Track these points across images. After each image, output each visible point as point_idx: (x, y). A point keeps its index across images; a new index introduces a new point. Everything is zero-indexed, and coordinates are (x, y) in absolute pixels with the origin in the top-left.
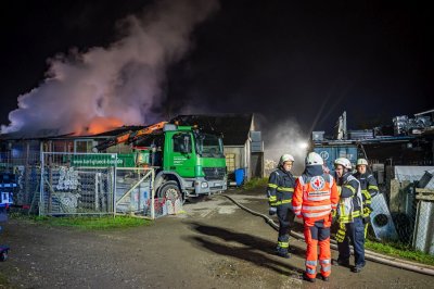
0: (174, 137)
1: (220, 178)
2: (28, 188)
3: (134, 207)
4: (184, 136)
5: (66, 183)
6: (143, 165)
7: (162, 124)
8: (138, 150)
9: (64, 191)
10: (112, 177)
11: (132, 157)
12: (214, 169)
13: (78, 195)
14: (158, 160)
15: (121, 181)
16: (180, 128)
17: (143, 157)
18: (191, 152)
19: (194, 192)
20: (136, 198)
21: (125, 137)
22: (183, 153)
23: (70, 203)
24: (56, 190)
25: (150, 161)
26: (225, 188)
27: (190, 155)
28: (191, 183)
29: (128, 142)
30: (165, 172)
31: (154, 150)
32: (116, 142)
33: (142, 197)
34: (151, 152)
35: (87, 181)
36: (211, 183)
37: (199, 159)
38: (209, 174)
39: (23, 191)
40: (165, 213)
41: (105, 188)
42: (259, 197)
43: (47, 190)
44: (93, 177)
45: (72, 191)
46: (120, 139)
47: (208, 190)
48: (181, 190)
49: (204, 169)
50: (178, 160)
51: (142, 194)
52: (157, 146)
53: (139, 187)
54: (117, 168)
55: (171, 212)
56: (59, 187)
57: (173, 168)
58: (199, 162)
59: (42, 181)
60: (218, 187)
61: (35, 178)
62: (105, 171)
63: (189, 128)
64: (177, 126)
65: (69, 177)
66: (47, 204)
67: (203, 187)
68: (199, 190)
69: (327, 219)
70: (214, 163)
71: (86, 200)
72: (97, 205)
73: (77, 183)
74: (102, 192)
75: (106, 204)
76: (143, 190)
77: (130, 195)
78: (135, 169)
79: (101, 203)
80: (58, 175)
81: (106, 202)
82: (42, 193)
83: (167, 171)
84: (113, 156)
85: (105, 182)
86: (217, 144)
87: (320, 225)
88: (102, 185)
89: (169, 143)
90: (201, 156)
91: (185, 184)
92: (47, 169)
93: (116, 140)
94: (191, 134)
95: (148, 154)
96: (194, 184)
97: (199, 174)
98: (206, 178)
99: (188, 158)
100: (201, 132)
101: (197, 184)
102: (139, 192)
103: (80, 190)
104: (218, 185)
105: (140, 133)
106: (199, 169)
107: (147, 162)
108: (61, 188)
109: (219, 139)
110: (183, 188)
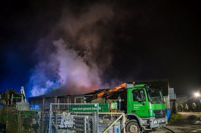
0: (133, 92)
1: (164, 117)
2: (43, 127)
4: (139, 91)
5: (66, 123)
6: (114, 110)
7: (124, 85)
8: (110, 101)
9: (64, 128)
10: (96, 119)
11: (107, 106)
12: (160, 111)
13: (74, 131)
14: (123, 107)
15: (101, 121)
16: (136, 86)
17: (114, 105)
18: (145, 101)
19: (149, 127)
20: (112, 132)
21: (102, 94)
22: (140, 102)
24: (59, 128)
25: (118, 108)
26: (167, 123)
27: (144, 102)
28: (146, 121)
29: (104, 96)
30: (128, 114)
31: (120, 100)
32: (97, 97)
33: (116, 132)
34: (118, 102)
35: (79, 122)
36: (159, 121)
37: (150, 104)
38: (158, 114)
41: (91, 127)
42: (186, 128)
43: (53, 127)
44: (83, 119)
45: (69, 128)
46: (99, 95)
47: (158, 125)
48: (139, 126)
50: (137, 106)
51: (116, 130)
52: (122, 99)
53: (114, 126)
54: (99, 113)
56: (61, 126)
57: (134, 111)
58: (151, 107)
59: (50, 122)
60: (163, 123)
61: (47, 118)
63: (143, 85)
64: (134, 85)
65: (67, 120)
67: (155, 123)
68: (152, 126)
73: (73, 123)
74: (89, 129)
76: (116, 127)
77: (108, 131)
78: (109, 113)
80: (61, 118)
82: (50, 129)
83: (130, 114)
84: (96, 105)
85: (91, 122)
86: (159, 95)
88: (89, 125)
89: (130, 96)
90: (152, 103)
91: (143, 122)
92: (54, 114)
93: (97, 96)
94: (144, 89)
95: (116, 103)
96: (149, 122)
97: (151, 115)
98: (156, 117)
99: (144, 104)
100: (150, 87)
101: (151, 121)
102: (114, 129)
103: (75, 128)
104: (163, 121)
105: (111, 91)
106: (151, 111)
107: (116, 108)
108: (63, 127)
109: (160, 92)
110: (141, 124)
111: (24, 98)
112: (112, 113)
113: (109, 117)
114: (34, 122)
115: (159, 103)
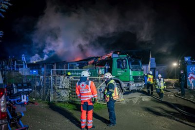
0: (118, 61)
1: (141, 82)
2: (45, 88)
4: (123, 60)
5: (64, 85)
6: (101, 75)
7: (111, 54)
8: (99, 67)
9: (62, 89)
11: (96, 71)
12: (138, 77)
13: (69, 91)
16: (120, 56)
17: (101, 71)
18: (127, 68)
19: (128, 89)
21: (92, 61)
22: (123, 69)
23: (65, 95)
24: (59, 89)
26: (143, 87)
27: (126, 70)
29: (94, 63)
31: (107, 67)
32: (88, 64)
34: (105, 68)
35: (74, 84)
36: (137, 84)
37: (131, 71)
38: (136, 79)
39: (43, 88)
43: (54, 88)
45: (66, 89)
46: (89, 62)
47: (134, 89)
48: (121, 88)
49: (133, 77)
50: (120, 72)
53: (101, 87)
56: (60, 87)
57: (117, 77)
58: (131, 73)
59: (52, 84)
61: (49, 81)
63: (125, 56)
64: (119, 55)
65: (64, 82)
66: (54, 95)
67: (133, 86)
68: (131, 88)
70: (139, 74)
73: (69, 85)
80: (59, 81)
82: (52, 90)
86: (139, 64)
89: (115, 64)
90: (132, 70)
91: (124, 85)
92: (54, 77)
94: (127, 59)
95: (104, 70)
96: (128, 85)
97: (131, 79)
98: (134, 82)
99: (125, 71)
100: (131, 57)
101: (130, 85)
103: (70, 88)
104: (140, 85)
105: (100, 59)
106: (131, 77)
108: (61, 87)
109: (140, 62)
110: (123, 87)
111: (25, 65)
112: (100, 77)
113: (98, 81)
114: (38, 84)
115: (138, 70)
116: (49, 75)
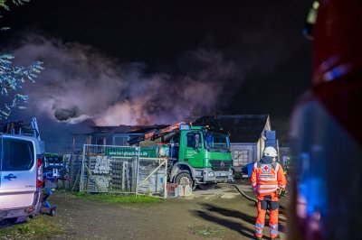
0: (188, 135)
2: (72, 172)
3: (152, 189)
4: (195, 134)
5: (101, 168)
6: (163, 156)
9: (99, 174)
10: (136, 165)
11: (154, 150)
12: (220, 162)
13: (110, 178)
14: (175, 154)
16: (192, 128)
17: (164, 151)
18: (201, 147)
19: (202, 180)
20: (154, 181)
21: (151, 134)
22: (194, 148)
23: (103, 184)
24: (93, 174)
25: (170, 154)
26: (231, 178)
27: (200, 149)
28: (200, 173)
29: (154, 138)
31: (173, 145)
32: (144, 139)
33: (159, 182)
34: (170, 147)
35: (116, 167)
36: (217, 173)
37: (207, 152)
38: (216, 165)
39: (69, 173)
40: (176, 195)
41: (130, 174)
43: (86, 173)
44: (121, 164)
45: (105, 174)
46: (146, 136)
47: (214, 179)
48: (192, 178)
49: (211, 161)
50: (191, 153)
51: (159, 180)
53: (156, 173)
54: (140, 158)
55: (181, 194)
56: (96, 171)
57: (186, 160)
58: (207, 155)
59: (83, 167)
60: (224, 177)
61: (78, 162)
62: (130, 161)
63: (199, 128)
64: (190, 126)
65: (103, 164)
66: (86, 184)
67: (210, 175)
68: (207, 178)
69: (273, 195)
70: (220, 156)
71: (116, 182)
72: (123, 186)
73: (109, 169)
74: (128, 176)
75: (131, 186)
76: (160, 176)
77: (149, 180)
79: (126, 184)
80: (95, 162)
81: (131, 185)
82: (82, 175)
83: (181, 162)
84: (137, 149)
85: (130, 169)
86: (225, 141)
87: (268, 199)
88: (128, 171)
89: (184, 140)
90: (209, 151)
91: (196, 173)
92: (87, 157)
93: (144, 137)
94: (201, 133)
95: (168, 149)
96: (203, 173)
97: (206, 165)
98: (212, 169)
99: (198, 152)
100: (209, 131)
101: (205, 173)
102: (157, 178)
103: (111, 174)
104: (223, 174)
105: (163, 131)
106: (207, 161)
107: (167, 154)
109: (227, 138)
110: (194, 176)
115: (219, 151)
116: (80, 152)
